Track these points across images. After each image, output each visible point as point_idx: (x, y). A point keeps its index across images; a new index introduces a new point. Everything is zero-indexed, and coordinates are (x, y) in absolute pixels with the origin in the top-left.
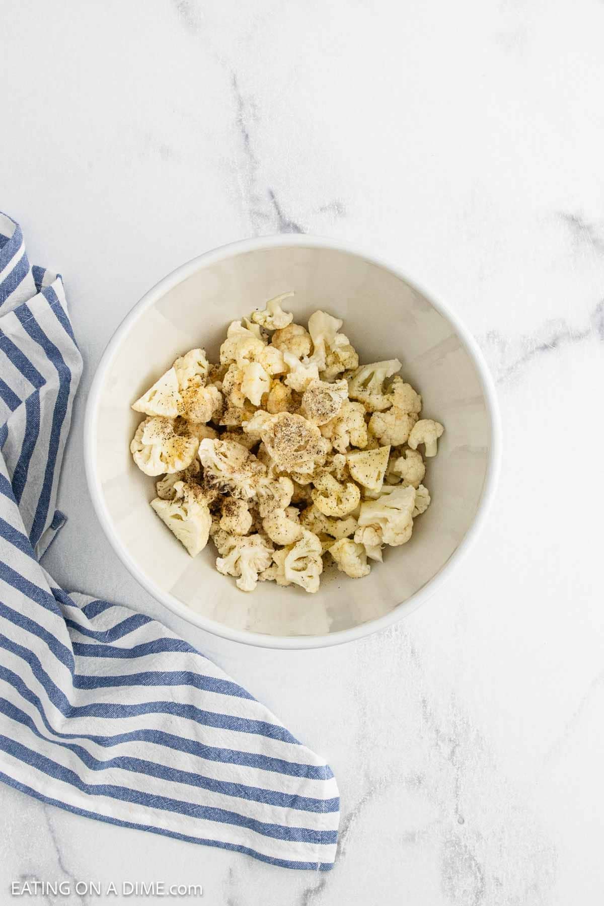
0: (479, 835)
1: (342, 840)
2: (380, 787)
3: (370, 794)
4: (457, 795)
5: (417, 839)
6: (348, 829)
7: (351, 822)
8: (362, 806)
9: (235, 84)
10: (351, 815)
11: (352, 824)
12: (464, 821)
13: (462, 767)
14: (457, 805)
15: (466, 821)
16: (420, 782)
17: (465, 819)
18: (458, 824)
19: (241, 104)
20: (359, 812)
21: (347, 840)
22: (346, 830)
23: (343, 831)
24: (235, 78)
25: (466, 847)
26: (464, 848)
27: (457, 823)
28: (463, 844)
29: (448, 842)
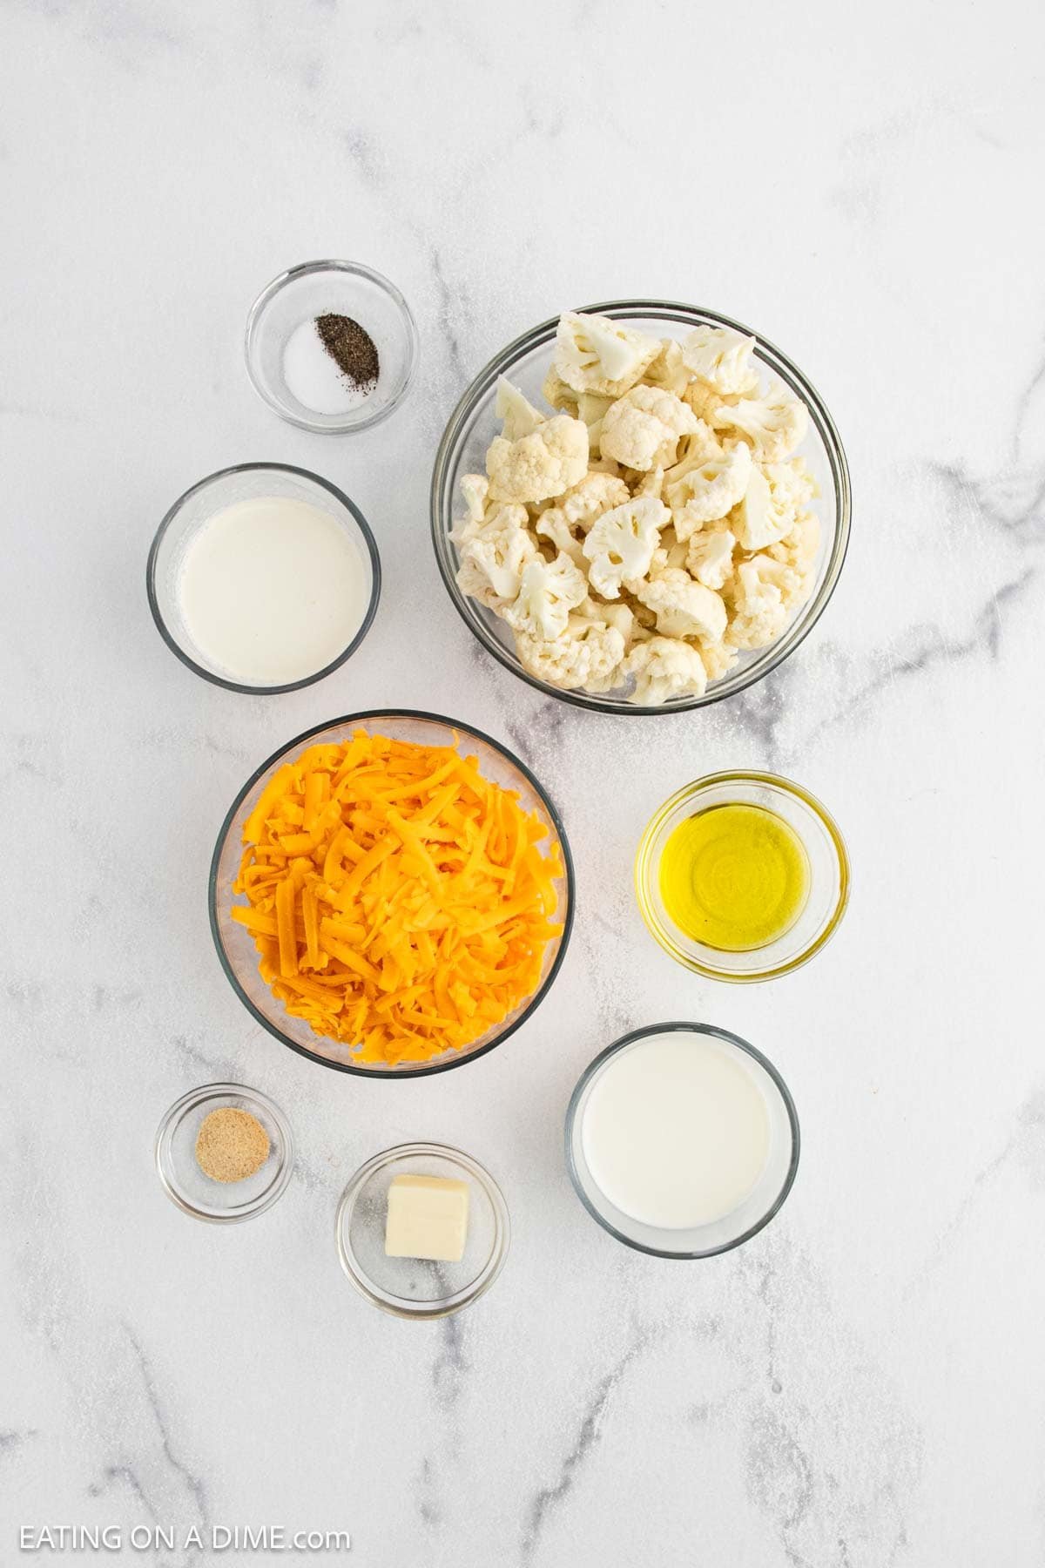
0: (803, 1411)
1: (595, 1416)
2: (654, 1338)
3: (638, 1347)
4: (772, 1348)
5: (709, 1417)
6: (605, 1401)
7: (610, 1390)
8: (627, 1365)
9: (436, 266)
10: (609, 1379)
11: (612, 1392)
12: (781, 1389)
13: (778, 1306)
14: (770, 1364)
15: (784, 1389)
16: (714, 1329)
17: (783, 1386)
18: (773, 1394)
19: (446, 296)
20: (622, 1374)
21: (603, 1418)
22: (603, 1401)
23: (598, 1404)
24: (437, 256)
25: (784, 1428)
26: (781, 1430)
27: (771, 1391)
28: (780, 1422)
29: (757, 1420)
